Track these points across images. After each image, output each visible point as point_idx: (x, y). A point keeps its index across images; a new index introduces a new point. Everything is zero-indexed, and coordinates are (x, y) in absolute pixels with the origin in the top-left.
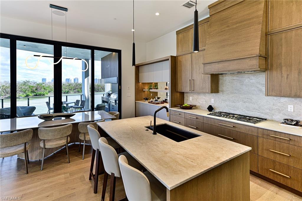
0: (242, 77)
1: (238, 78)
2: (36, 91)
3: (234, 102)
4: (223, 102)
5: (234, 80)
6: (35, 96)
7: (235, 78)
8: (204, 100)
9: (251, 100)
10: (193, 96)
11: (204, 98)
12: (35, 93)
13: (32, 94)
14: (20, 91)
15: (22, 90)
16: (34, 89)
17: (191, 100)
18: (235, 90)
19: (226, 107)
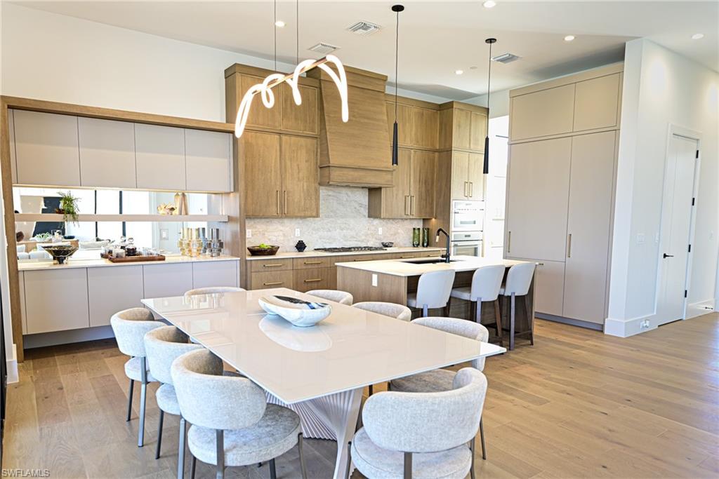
0: (340, 193)
1: (335, 194)
3: (330, 231)
4: (314, 232)
5: (330, 196)
7: (331, 193)
8: (281, 233)
9: (349, 225)
10: (256, 228)
11: (281, 228)
17: (250, 236)
18: (332, 211)
19: (319, 241)
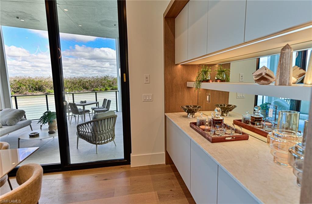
2: (112, 85)
6: (112, 90)
12: (112, 87)
13: (110, 88)
14: (101, 85)
15: (102, 84)
16: (111, 83)
